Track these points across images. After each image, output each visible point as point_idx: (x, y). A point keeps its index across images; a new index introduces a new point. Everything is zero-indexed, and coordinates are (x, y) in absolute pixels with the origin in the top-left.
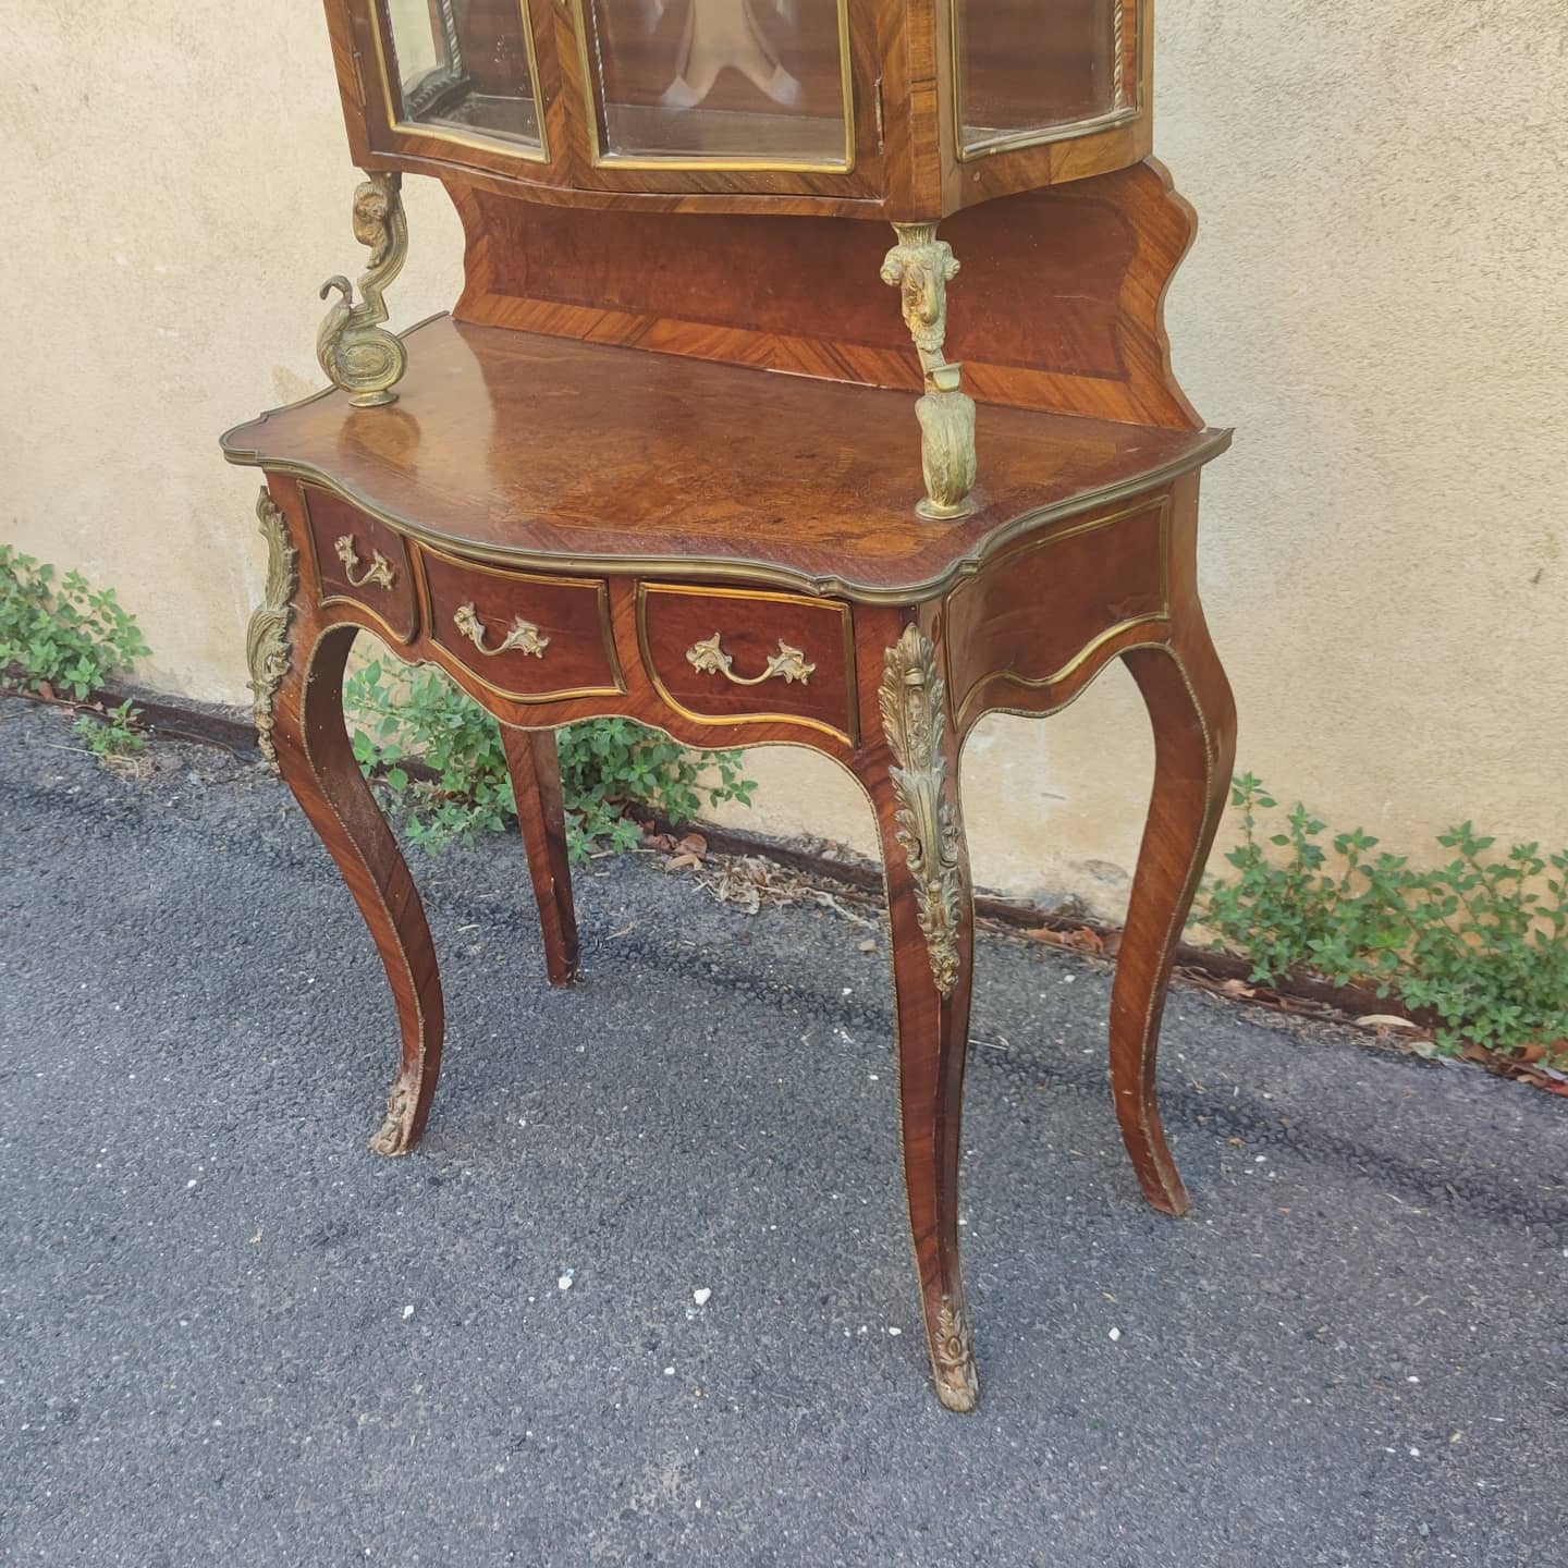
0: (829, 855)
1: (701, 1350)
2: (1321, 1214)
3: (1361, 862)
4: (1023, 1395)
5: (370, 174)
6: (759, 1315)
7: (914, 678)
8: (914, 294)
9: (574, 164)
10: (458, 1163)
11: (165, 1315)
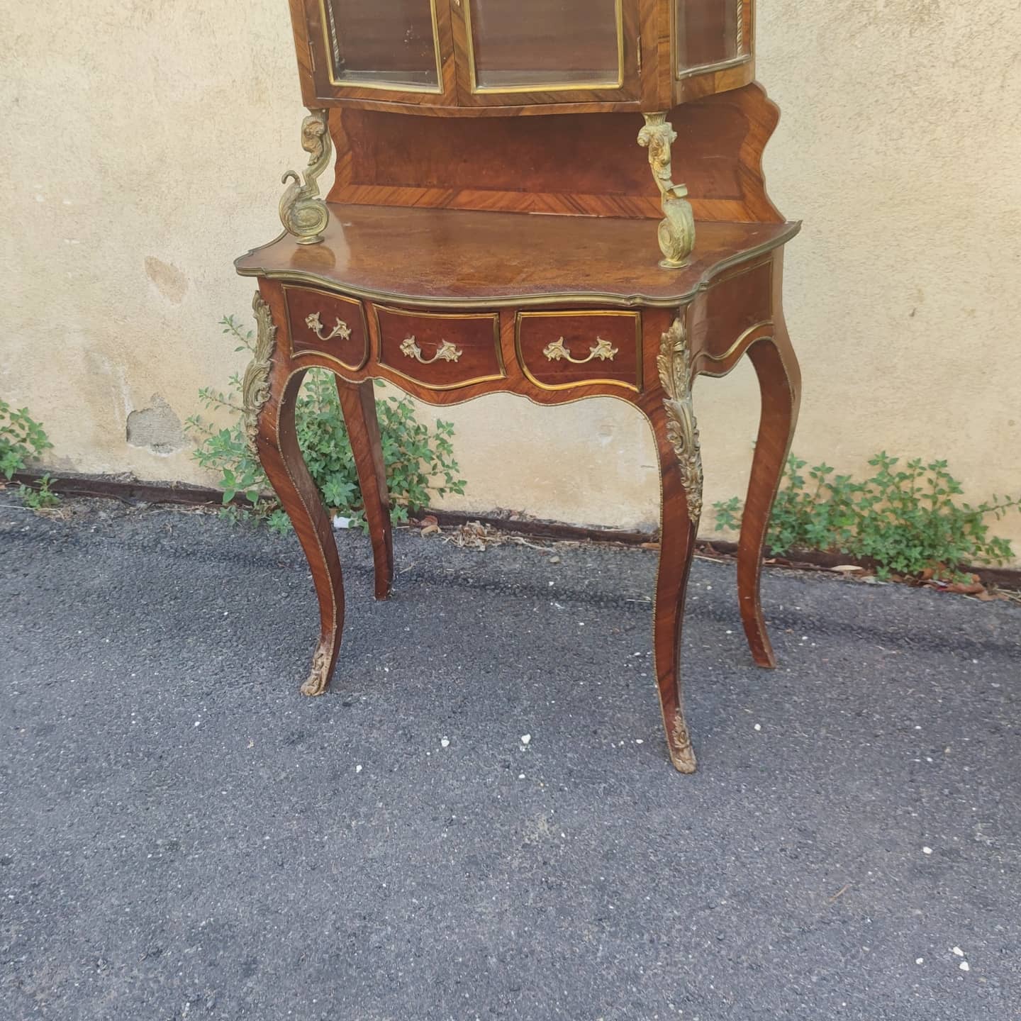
0: (513, 518)
1: (535, 765)
2: (845, 659)
3: (826, 482)
4: (720, 762)
5: (311, 111)
6: (561, 744)
7: (679, 347)
8: (657, 149)
9: (460, 92)
10: (356, 694)
11: (210, 790)
